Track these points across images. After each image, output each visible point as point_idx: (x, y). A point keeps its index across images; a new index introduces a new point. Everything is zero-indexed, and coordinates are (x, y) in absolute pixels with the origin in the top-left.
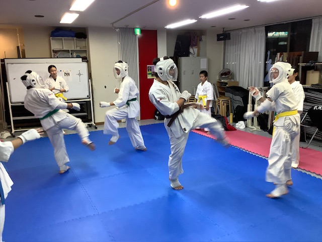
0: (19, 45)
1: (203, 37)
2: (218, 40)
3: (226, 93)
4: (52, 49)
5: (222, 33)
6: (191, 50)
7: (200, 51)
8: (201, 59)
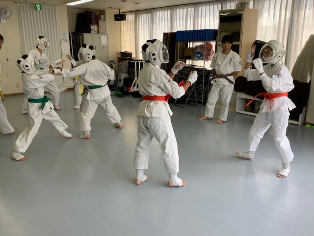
1: (102, 16)
2: (115, 20)
5: (118, 13)
6: (92, 27)
7: (100, 28)
8: (102, 36)
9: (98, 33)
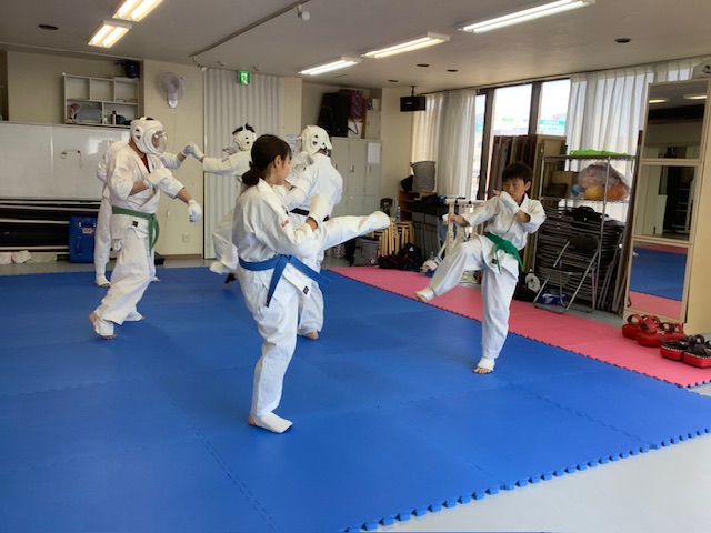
1: (374, 101)
2: (402, 110)
3: (414, 214)
5: (410, 95)
6: (351, 125)
7: (367, 127)
8: (370, 144)
9: (363, 137)
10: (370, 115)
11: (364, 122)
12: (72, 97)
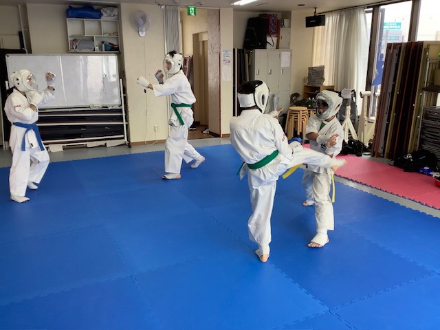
0: (23, 30)
1: (286, 21)
2: (307, 26)
4: (69, 35)
5: (313, 15)
6: (269, 39)
7: (281, 40)
8: (283, 53)
9: (277, 48)
10: (282, 32)
11: (278, 37)
12: (73, 34)
